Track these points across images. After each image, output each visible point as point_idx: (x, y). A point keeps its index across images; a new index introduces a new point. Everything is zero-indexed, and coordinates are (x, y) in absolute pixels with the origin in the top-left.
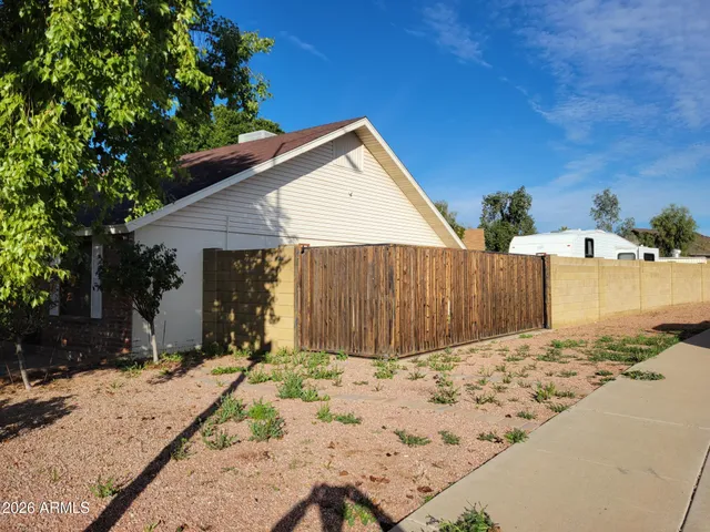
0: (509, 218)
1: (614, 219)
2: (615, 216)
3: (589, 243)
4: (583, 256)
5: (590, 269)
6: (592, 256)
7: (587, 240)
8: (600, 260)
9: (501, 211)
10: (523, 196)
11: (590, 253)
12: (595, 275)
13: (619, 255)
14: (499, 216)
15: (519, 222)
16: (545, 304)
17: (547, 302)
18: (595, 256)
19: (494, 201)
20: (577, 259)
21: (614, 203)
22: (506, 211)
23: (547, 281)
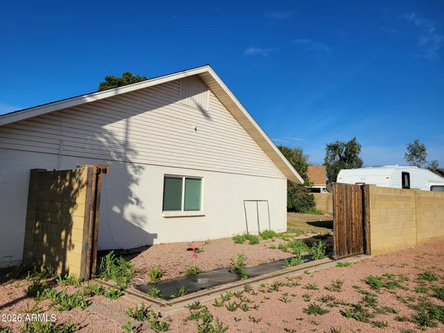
0: (344, 160)
1: (422, 161)
2: (423, 159)
3: (406, 176)
4: (401, 187)
5: (408, 198)
6: (408, 188)
7: (404, 174)
8: (416, 191)
9: (340, 155)
10: (355, 144)
11: (406, 184)
12: (412, 204)
13: (432, 187)
14: (337, 158)
15: (352, 162)
16: (364, 232)
17: (367, 229)
18: (412, 186)
19: (334, 148)
20: (395, 189)
21: (423, 150)
22: (343, 154)
23: (367, 209)
